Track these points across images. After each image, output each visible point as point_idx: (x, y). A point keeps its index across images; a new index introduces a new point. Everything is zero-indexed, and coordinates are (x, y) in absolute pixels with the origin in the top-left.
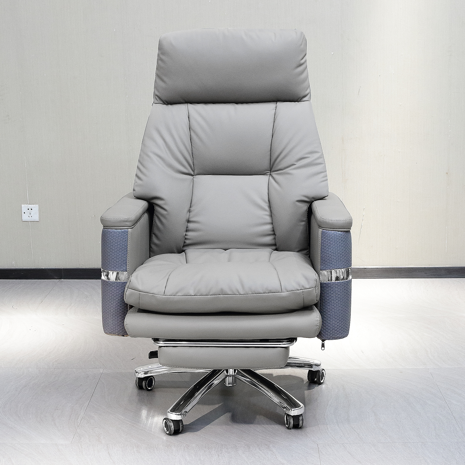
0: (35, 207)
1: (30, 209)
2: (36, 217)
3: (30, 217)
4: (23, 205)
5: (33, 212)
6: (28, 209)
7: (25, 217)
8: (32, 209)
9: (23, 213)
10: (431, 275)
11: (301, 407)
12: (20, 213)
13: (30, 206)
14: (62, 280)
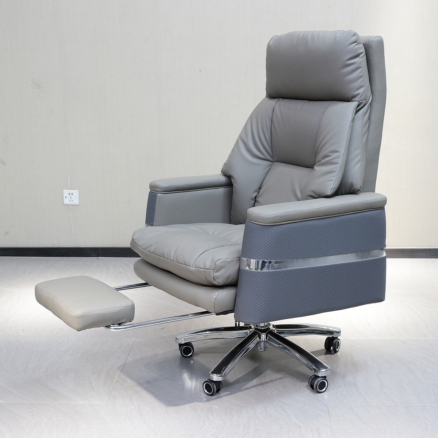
0: (76, 193)
1: (71, 194)
2: (76, 201)
3: (71, 201)
4: (64, 191)
5: (73, 196)
6: (69, 194)
7: (66, 201)
8: (72, 194)
9: (65, 197)
10: (431, 255)
11: (328, 369)
12: (62, 197)
13: (71, 191)
14: (100, 257)
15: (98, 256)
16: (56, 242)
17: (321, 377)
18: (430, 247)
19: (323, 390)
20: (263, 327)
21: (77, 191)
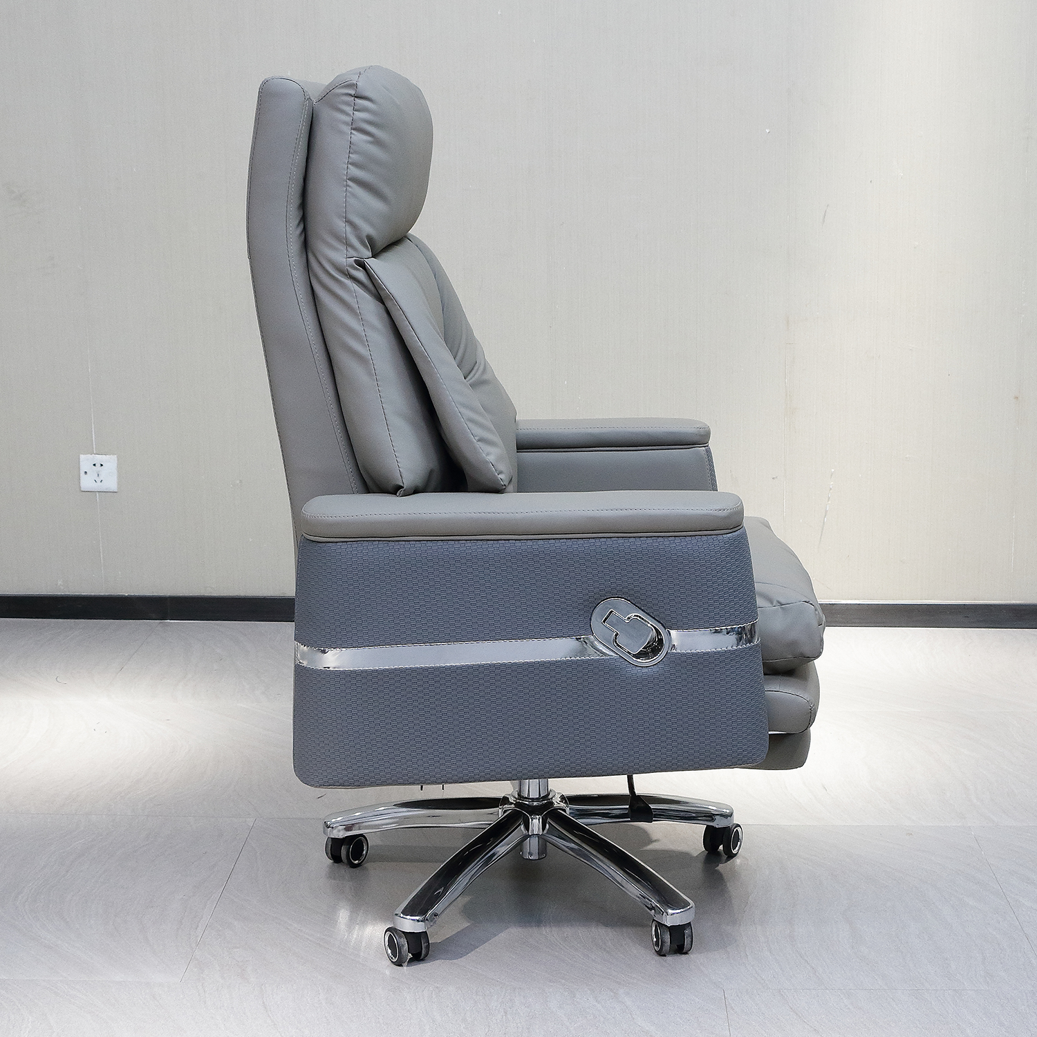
0: (110, 462)
1: (98, 465)
2: (111, 483)
3: (98, 482)
4: (82, 457)
5: (103, 471)
6: (94, 465)
7: (87, 483)
8: (102, 465)
9: (83, 473)
10: (978, 621)
11: (689, 907)
12: (76, 473)
13: (99, 459)
14: (169, 621)
15: (163, 617)
16: (60, 583)
18: (975, 600)
20: (537, 800)
21: (114, 457)
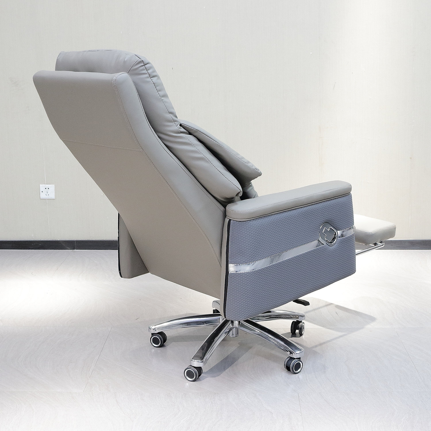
0: (52, 187)
2: (52, 195)
3: (47, 195)
4: (41, 185)
5: (49, 191)
6: (46, 188)
7: (43, 196)
8: (49, 189)
9: (41, 192)
10: (397, 247)
11: (302, 351)
12: (38, 192)
13: (47, 186)
14: (75, 250)
15: (74, 249)
16: (32, 235)
17: (297, 358)
19: (299, 370)
21: (54, 185)
